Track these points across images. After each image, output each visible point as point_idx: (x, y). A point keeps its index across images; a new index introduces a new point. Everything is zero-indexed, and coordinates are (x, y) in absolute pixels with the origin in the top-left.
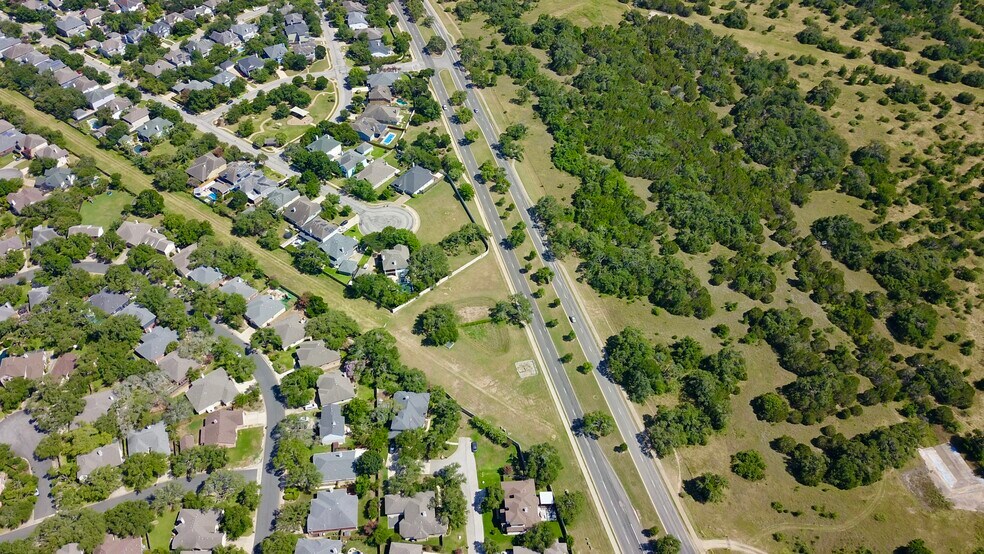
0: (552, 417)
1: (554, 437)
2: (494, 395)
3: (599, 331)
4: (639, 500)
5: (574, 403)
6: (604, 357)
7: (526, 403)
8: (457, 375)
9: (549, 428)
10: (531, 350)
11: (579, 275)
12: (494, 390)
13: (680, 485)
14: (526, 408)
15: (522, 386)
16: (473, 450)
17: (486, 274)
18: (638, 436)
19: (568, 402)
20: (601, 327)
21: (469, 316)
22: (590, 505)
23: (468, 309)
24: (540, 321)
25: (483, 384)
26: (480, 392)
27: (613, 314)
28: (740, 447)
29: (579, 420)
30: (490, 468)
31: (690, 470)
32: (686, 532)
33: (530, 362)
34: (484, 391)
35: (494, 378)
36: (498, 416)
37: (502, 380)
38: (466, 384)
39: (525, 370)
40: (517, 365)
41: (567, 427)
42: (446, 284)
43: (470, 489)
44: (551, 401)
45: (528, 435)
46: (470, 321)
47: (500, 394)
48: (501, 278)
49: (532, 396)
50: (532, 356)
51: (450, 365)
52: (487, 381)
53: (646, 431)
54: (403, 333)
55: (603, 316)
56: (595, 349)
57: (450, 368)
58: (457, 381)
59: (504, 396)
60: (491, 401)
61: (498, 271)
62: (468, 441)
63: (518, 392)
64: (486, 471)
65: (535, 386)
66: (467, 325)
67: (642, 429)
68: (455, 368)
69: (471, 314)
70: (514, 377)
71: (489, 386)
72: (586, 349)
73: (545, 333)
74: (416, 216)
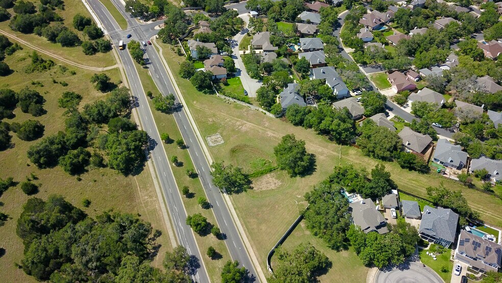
1: (195, 102)
2: (237, 121)
3: (149, 176)
5: (180, 121)
6: (149, 153)
7: (214, 119)
8: (268, 129)
9: (198, 106)
10: (212, 153)
12: (238, 123)
13: (119, 88)
14: (214, 116)
15: (218, 129)
16: (246, 92)
17: (263, 227)
18: (138, 106)
19: (183, 121)
20: (147, 183)
21: (270, 180)
23: (273, 187)
24: (203, 180)
25: (248, 126)
26: (247, 121)
29: (177, 111)
30: (234, 86)
33: (211, 144)
34: (245, 122)
35: (239, 131)
36: (233, 110)
37: (233, 130)
38: (259, 125)
39: (216, 139)
40: (222, 142)
41: (186, 108)
43: (244, 76)
44: (196, 120)
45: (212, 102)
46: (268, 175)
47: (234, 122)
48: (246, 224)
49: (210, 123)
50: (210, 148)
51: (274, 135)
52: (244, 129)
53: (132, 109)
54: (322, 154)
56: (156, 159)
57: (274, 133)
58: (266, 125)
59: (230, 121)
60: (239, 117)
62: (250, 96)
63: (220, 124)
64: (236, 84)
65: (208, 129)
66: (271, 171)
67: (134, 110)
68: (270, 133)
69: (267, 183)
70: (224, 134)
71: (242, 125)
72: (164, 159)
73: (199, 168)
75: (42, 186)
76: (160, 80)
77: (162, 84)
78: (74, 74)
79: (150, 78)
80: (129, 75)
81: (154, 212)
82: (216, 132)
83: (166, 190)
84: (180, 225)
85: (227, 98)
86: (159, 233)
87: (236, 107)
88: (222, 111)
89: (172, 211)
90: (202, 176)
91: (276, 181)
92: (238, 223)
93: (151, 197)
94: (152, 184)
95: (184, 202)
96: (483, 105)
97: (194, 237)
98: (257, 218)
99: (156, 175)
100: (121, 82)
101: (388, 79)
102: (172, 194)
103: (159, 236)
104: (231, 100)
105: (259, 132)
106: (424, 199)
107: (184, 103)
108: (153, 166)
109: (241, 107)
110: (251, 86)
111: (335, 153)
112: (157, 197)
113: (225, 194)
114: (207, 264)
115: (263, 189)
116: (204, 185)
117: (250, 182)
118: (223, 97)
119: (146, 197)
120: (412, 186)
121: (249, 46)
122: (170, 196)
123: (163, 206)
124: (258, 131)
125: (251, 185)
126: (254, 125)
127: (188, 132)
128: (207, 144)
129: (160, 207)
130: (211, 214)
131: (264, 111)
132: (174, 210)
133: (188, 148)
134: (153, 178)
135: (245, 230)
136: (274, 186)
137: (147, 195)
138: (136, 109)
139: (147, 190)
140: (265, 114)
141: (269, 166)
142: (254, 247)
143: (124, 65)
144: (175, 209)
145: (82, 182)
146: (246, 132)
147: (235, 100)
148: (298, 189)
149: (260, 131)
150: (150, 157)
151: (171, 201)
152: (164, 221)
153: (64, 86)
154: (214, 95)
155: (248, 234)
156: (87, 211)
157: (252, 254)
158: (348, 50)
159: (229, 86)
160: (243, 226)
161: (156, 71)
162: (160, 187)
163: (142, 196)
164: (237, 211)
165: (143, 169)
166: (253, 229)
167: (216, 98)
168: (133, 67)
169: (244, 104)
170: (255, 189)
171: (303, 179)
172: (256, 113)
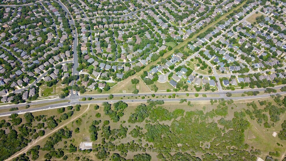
0: (115, 93)
1: (111, 92)
3: (129, 103)
4: (98, 99)
6: (123, 102)
9: (113, 92)
10: (128, 93)
13: (99, 105)
14: (117, 90)
16: (113, 83)
18: (108, 102)
19: (116, 95)
20: (131, 104)
22: (100, 94)
23: (139, 87)
27: (132, 107)
28: (102, 115)
29: (113, 96)
31: (100, 108)
32: (91, 103)
37: (123, 88)
38: (124, 84)
40: (125, 91)
41: (113, 94)
42: (145, 84)
43: (107, 81)
48: (145, 92)
49: (119, 91)
52: (123, 86)
53: (108, 104)
55: (132, 105)
56: (126, 102)
59: (120, 88)
60: (120, 86)
61: (147, 92)
64: (109, 83)
65: (121, 91)
66: (136, 86)
68: (127, 83)
69: (138, 87)
70: (123, 90)
72: (126, 100)
73: (131, 95)
74: (163, 83)
75: (124, 120)
76: (99, 97)
78: (87, 114)
80: (95, 103)
81: (137, 104)
84: (141, 101)
85: (113, 86)
86: (142, 104)
87: (117, 85)
88: (116, 88)
90: (133, 96)
95: (137, 99)
97: (145, 99)
101: (121, 59)
106: (150, 69)
107: (111, 94)
110: (111, 81)
111: (136, 76)
113: (138, 93)
114: (150, 99)
116: (135, 96)
120: (147, 69)
121: (95, 77)
125: (138, 90)
127: (120, 95)
128: (125, 93)
130: (141, 96)
132: (138, 101)
133: (125, 96)
143: (89, 103)
145: (126, 114)
146: (125, 86)
147: (115, 85)
152: (140, 103)
153: (92, 116)
157: (150, 93)
159: (109, 85)
161: (95, 97)
164: (142, 93)
165: (127, 104)
167: (112, 88)
168: (91, 101)
171: (139, 82)
172: (120, 83)
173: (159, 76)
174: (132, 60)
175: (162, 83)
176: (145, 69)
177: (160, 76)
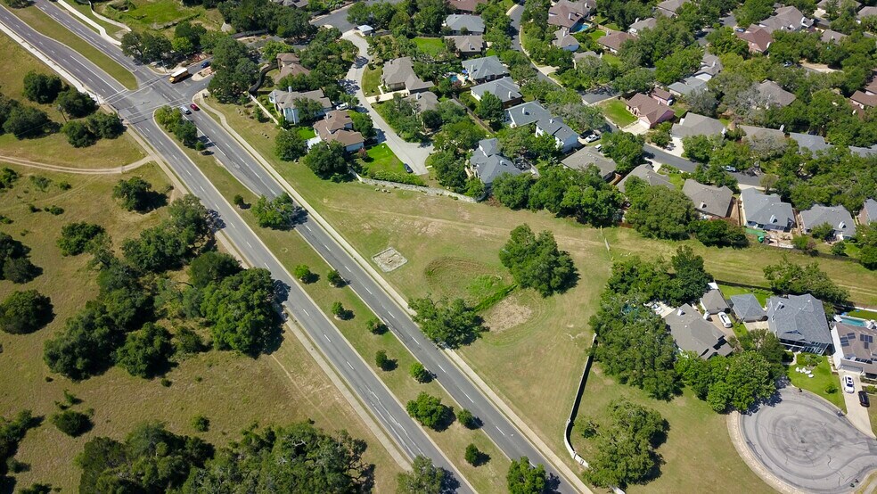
0: (334, 218)
1: (325, 201)
2: (414, 219)
3: (299, 347)
4: (218, 173)
5: (313, 238)
6: (282, 307)
7: (372, 224)
8: (471, 225)
9: (334, 207)
10: (394, 284)
11: (367, 458)
12: (417, 223)
13: (171, 199)
14: (370, 218)
15: (386, 239)
16: (409, 168)
17: (536, 391)
18: (224, 226)
19: (320, 238)
20: (300, 362)
21: (512, 308)
23: (520, 320)
24: (400, 333)
25: (436, 226)
26: (431, 217)
27: (281, 393)
29: (300, 223)
30: (383, 159)
31: (155, 215)
32: (168, 163)
33: (388, 269)
34: (428, 219)
35: (425, 237)
36: (399, 201)
37: (414, 237)
38: (454, 219)
39: (391, 257)
40: (404, 261)
41: (313, 213)
43: (393, 140)
44: (342, 231)
45: (356, 195)
46: (504, 301)
47: (410, 222)
49: (368, 233)
50: (388, 276)
51: (487, 232)
52: (431, 231)
53: (213, 233)
56: (299, 316)
57: (485, 229)
59: (401, 222)
60: (414, 212)
62: (417, 172)
63: (387, 231)
64: (386, 156)
66: (506, 294)
67: (218, 235)
68: (479, 231)
69: (509, 315)
70: (401, 246)
71: (426, 225)
72: (314, 311)
73: (385, 315)
74: (768, 477)
75: (96, 413)
76: (244, 170)
77: (250, 178)
78: (68, 187)
79: (223, 171)
80: (181, 173)
81: (335, 409)
82: (385, 246)
83: (341, 366)
84: (394, 421)
85: (381, 183)
86: (361, 446)
87: (401, 195)
88: (381, 206)
89: (368, 399)
90: (394, 328)
91: (522, 309)
92: (490, 393)
93: (317, 384)
94: (311, 361)
95: (382, 379)
96: (782, 127)
97: (428, 436)
98: (518, 378)
99: (312, 343)
100: (172, 188)
101: (627, 108)
102: (355, 370)
103: (363, 450)
104: (388, 184)
105: (460, 232)
106: (759, 288)
107: (307, 206)
108: (300, 328)
109: (411, 196)
110: (416, 157)
111: (597, 243)
112: (330, 381)
113: (447, 350)
114: (469, 477)
115: (506, 327)
116: (406, 342)
117: (479, 321)
118: (372, 182)
119: (310, 387)
120: (732, 271)
121: (379, 87)
122: (354, 375)
123: (348, 395)
124: (457, 230)
125: (484, 325)
126: (444, 221)
127: (336, 256)
128: (379, 269)
129: (344, 399)
130: (438, 388)
131: (454, 195)
132: (372, 399)
133: (349, 283)
134: (310, 350)
135: (507, 404)
136: (521, 317)
137: (309, 383)
138: (222, 232)
139: (306, 374)
140: (457, 199)
141: (500, 285)
142: (535, 427)
143: (163, 154)
144: (372, 395)
145: (173, 387)
146: (438, 236)
147: (396, 184)
148: (564, 314)
149: (460, 229)
150: (287, 315)
151: (360, 383)
152: (362, 421)
153: (57, 214)
154: (354, 182)
155: (515, 408)
156: (207, 438)
157: (536, 439)
158: (546, 70)
159: (375, 162)
160: (501, 398)
161: (230, 156)
162: (329, 364)
163: (301, 386)
164: (481, 373)
165: (282, 339)
166: (520, 398)
167: (359, 185)
168: (182, 155)
169: (414, 188)
170: (492, 329)
171: (565, 295)
172: (441, 201)
173: (788, 393)
174: (690, 155)
175: (757, 467)
176: (717, 260)
177: (802, 410)
